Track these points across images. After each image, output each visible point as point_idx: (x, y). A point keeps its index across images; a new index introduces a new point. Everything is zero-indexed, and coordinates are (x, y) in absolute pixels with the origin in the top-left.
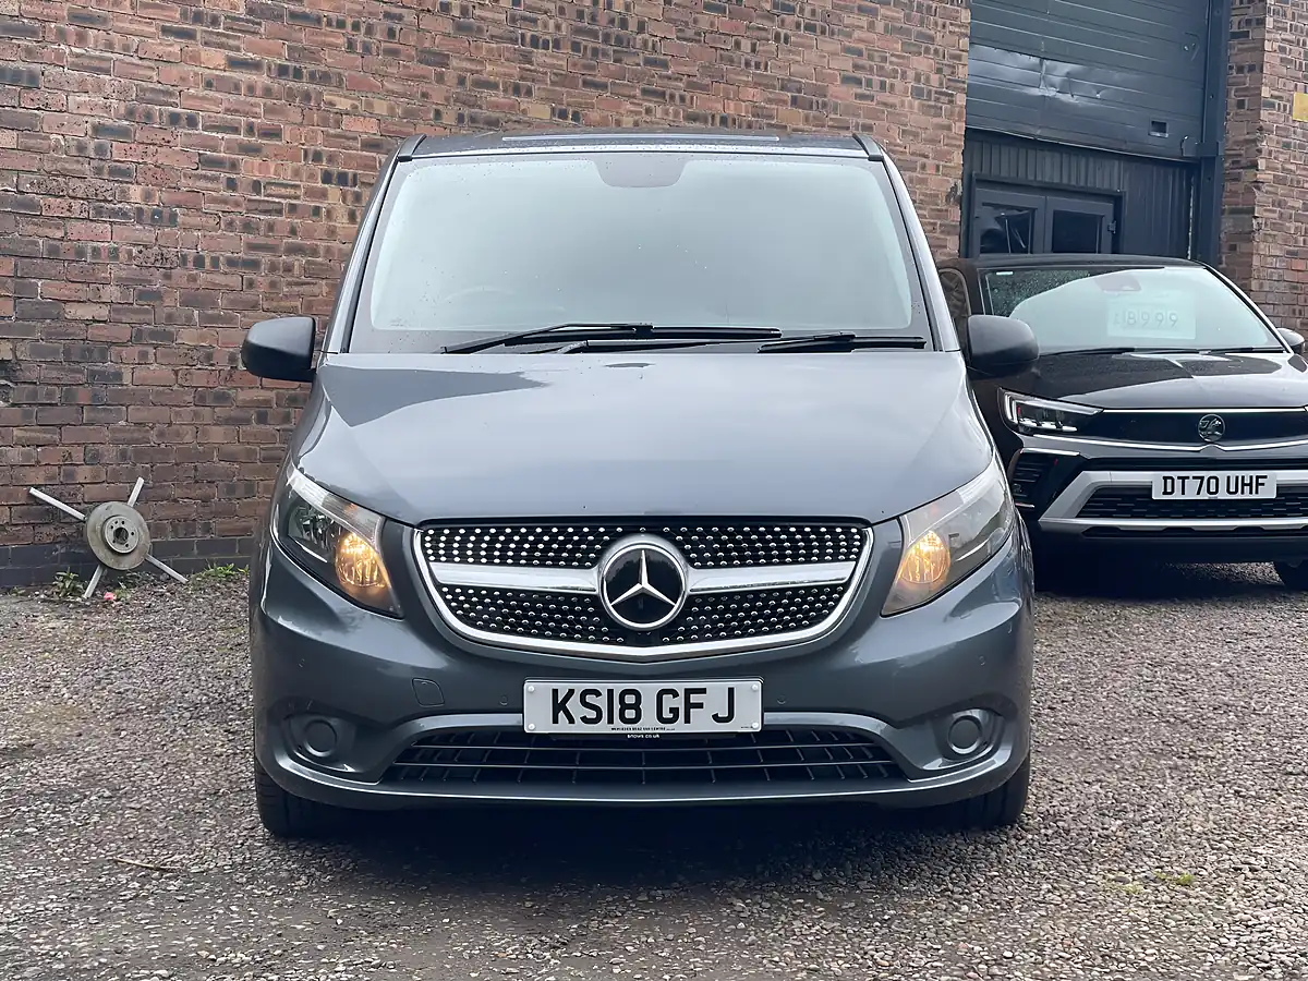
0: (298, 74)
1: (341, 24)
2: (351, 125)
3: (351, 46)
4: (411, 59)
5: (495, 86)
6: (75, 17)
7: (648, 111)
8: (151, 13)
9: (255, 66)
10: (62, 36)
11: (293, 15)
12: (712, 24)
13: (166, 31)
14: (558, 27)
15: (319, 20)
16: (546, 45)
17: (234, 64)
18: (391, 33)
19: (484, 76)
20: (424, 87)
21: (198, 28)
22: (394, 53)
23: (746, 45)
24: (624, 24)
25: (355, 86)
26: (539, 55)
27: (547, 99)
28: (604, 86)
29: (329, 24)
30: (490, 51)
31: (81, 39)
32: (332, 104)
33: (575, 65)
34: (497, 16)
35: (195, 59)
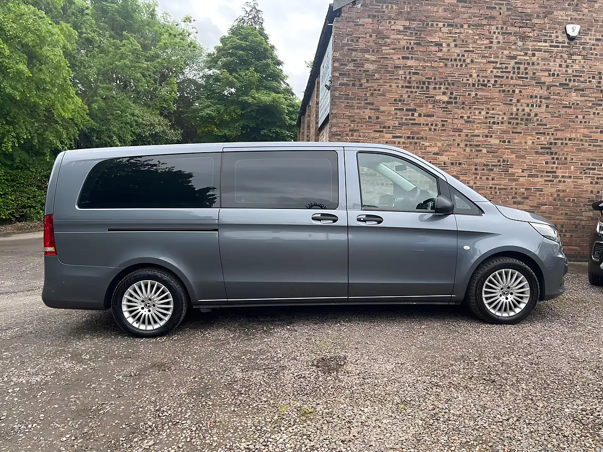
0: (413, 138)
1: (427, 125)
2: (429, 149)
3: (430, 130)
4: (450, 131)
5: (479, 136)
6: (351, 130)
7: (538, 138)
8: (371, 127)
9: (401, 137)
10: (347, 135)
11: (412, 124)
12: (566, 112)
13: (375, 131)
14: (503, 118)
15: (420, 124)
16: (498, 123)
17: (394, 137)
18: (443, 125)
19: (475, 134)
20: (453, 138)
21: (384, 130)
22: (445, 130)
23: (580, 117)
24: (529, 115)
25: (431, 139)
26: (495, 126)
27: (498, 138)
28: (521, 133)
29: (423, 125)
30: (478, 127)
31: (352, 135)
32: (424, 144)
33: (509, 128)
34: (480, 117)
35: (383, 137)
